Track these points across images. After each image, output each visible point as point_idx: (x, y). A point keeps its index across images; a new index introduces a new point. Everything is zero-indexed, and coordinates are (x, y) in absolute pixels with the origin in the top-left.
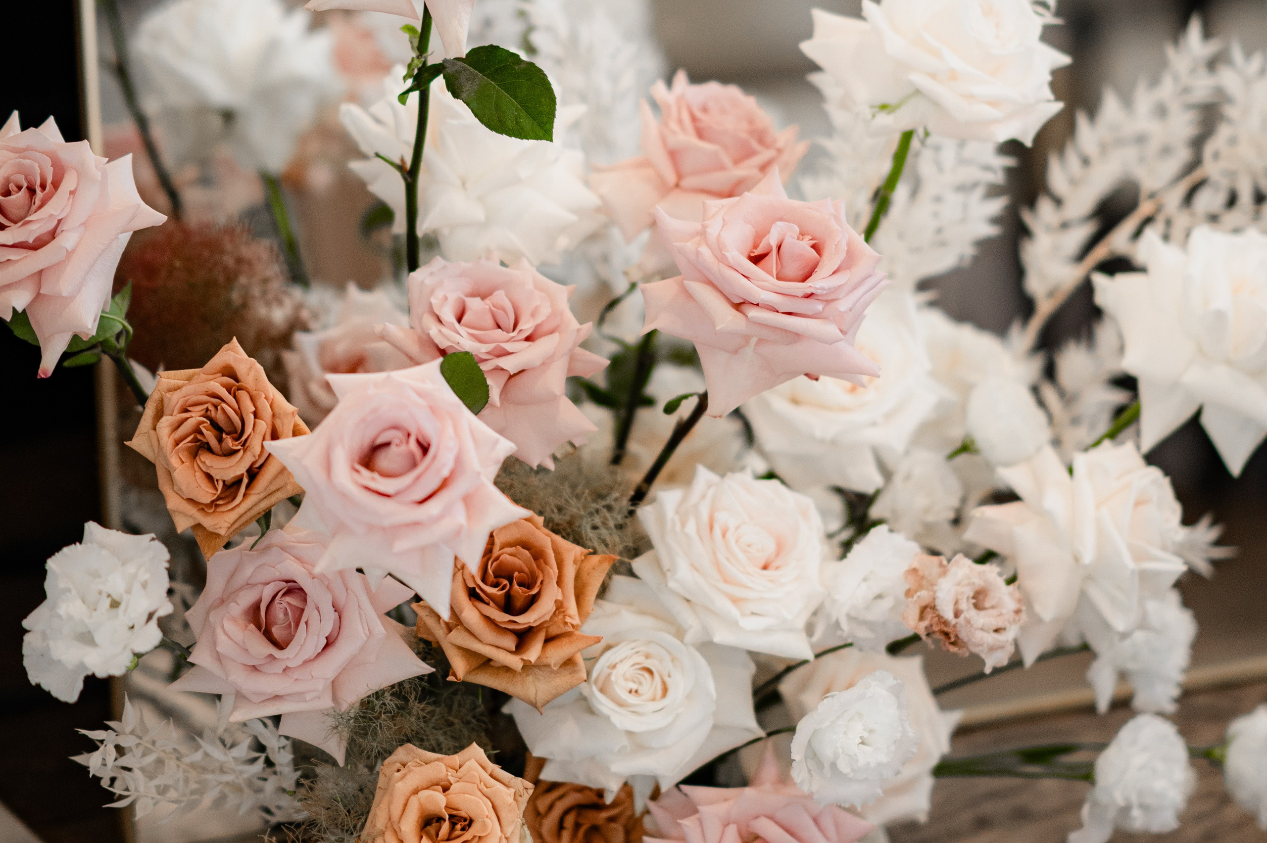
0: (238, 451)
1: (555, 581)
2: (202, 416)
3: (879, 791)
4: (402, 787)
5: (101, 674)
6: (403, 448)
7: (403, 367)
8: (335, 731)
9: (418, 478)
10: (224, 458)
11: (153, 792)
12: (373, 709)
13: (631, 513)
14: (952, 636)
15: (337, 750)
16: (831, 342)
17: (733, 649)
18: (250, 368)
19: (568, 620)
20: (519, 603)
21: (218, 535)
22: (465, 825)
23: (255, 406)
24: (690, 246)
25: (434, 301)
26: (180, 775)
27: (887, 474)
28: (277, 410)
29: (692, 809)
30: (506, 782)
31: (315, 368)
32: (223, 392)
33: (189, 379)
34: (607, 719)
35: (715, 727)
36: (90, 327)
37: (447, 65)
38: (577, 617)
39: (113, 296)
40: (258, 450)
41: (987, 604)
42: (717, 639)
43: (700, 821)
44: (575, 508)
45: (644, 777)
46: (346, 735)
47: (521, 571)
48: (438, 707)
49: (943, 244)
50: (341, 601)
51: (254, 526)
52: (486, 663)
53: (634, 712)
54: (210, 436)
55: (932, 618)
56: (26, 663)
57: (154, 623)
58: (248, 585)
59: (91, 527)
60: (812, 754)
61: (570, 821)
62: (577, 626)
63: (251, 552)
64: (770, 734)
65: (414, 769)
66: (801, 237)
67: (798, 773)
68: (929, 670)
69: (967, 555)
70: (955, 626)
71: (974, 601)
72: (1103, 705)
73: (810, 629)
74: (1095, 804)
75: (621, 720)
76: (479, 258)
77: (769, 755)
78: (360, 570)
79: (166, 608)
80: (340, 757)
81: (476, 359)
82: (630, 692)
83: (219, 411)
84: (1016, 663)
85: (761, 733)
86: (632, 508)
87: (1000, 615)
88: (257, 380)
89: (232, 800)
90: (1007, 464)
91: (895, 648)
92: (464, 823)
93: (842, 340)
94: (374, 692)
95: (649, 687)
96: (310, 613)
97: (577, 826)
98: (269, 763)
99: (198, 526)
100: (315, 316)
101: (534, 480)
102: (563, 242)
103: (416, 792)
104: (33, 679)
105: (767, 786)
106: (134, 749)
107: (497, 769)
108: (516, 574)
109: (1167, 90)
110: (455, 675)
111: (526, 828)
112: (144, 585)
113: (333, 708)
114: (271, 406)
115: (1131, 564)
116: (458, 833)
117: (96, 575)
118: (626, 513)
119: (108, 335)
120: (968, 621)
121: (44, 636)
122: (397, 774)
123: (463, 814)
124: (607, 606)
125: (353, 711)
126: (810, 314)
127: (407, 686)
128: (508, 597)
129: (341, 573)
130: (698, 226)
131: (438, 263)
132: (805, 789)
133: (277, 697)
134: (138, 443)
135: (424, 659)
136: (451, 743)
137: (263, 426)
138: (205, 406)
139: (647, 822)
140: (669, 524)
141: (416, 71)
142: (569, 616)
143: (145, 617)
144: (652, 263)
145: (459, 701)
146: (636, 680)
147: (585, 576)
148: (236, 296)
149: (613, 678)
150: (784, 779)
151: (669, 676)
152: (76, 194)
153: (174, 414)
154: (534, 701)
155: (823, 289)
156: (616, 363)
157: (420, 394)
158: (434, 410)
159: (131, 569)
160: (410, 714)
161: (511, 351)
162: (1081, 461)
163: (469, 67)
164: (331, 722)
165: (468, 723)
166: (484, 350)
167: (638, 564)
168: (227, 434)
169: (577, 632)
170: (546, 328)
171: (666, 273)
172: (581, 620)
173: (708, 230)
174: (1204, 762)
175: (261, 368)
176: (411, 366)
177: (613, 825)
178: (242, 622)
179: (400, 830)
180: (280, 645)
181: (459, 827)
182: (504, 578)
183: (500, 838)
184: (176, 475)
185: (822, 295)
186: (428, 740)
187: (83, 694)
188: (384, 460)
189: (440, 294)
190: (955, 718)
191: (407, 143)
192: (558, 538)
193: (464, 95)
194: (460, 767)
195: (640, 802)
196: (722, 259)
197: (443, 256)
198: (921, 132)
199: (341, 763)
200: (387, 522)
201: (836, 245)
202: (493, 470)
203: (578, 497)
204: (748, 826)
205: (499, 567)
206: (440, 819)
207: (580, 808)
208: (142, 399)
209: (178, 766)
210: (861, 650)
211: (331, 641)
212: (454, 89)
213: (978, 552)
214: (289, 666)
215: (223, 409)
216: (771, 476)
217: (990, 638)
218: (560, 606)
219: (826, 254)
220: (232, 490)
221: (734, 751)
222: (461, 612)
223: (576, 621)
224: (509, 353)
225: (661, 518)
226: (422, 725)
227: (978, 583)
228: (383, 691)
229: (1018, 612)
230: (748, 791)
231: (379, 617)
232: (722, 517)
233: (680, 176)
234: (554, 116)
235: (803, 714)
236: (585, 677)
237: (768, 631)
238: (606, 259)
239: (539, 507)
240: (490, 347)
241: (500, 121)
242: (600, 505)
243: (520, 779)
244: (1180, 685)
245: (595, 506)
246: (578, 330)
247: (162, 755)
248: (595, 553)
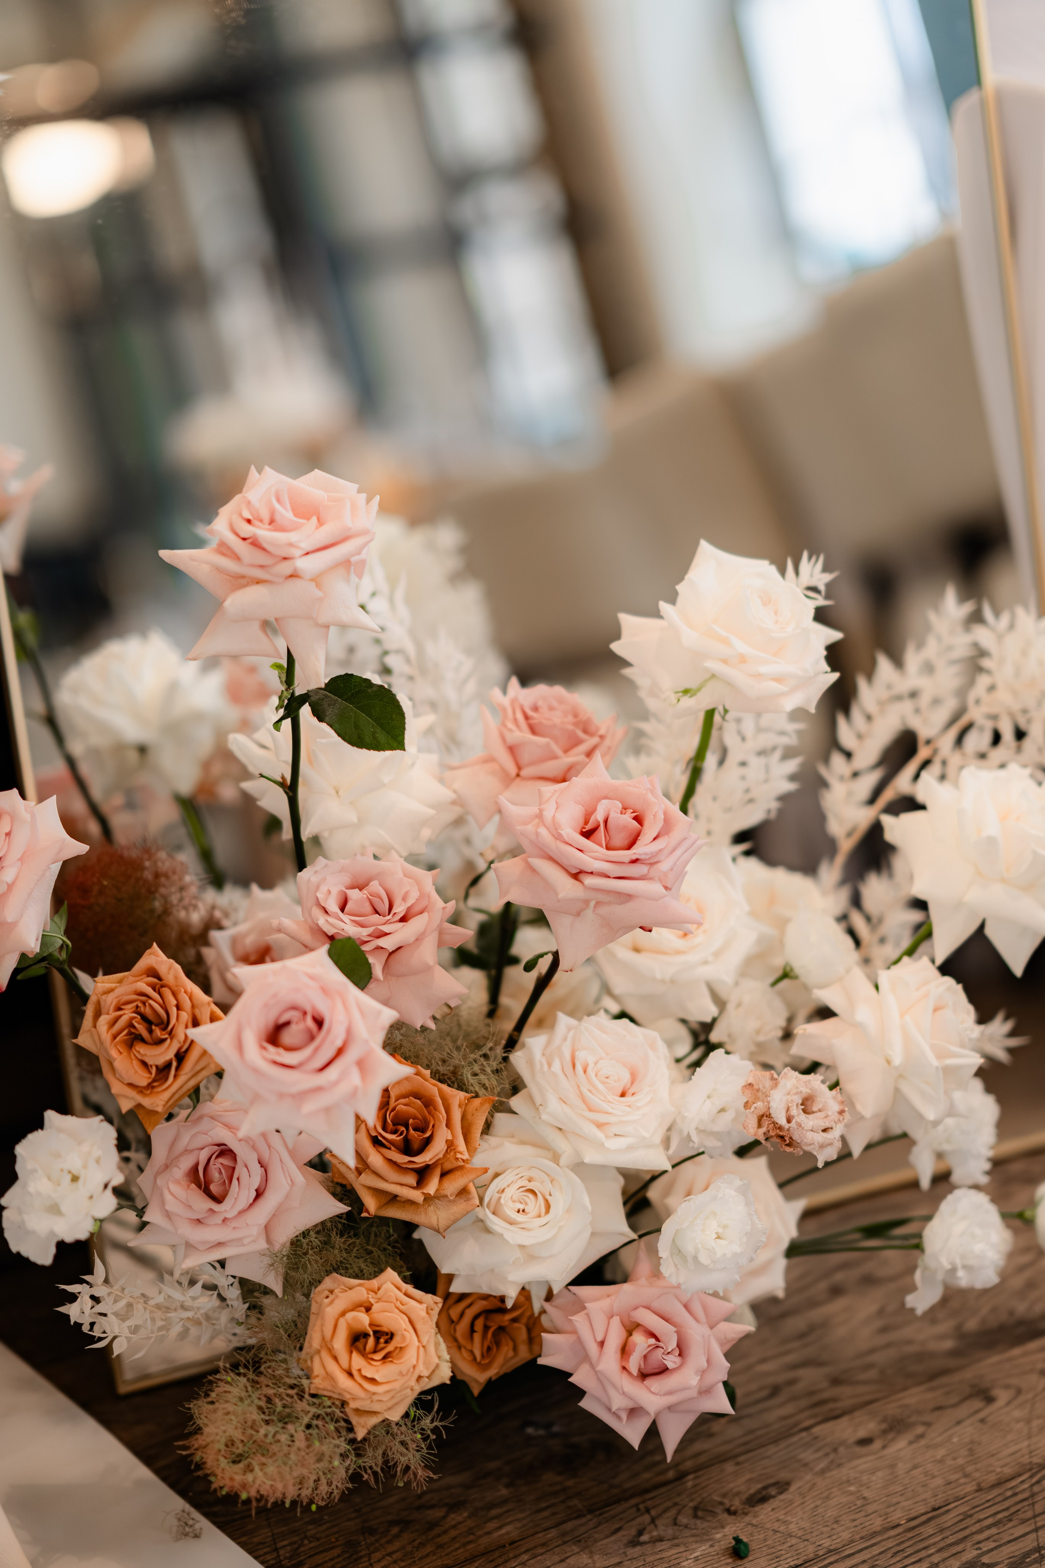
0: (165, 1040)
1: (444, 1125)
2: (134, 1012)
3: (737, 1277)
4: (331, 1311)
5: (69, 1239)
6: (301, 1026)
7: (301, 954)
8: (272, 1268)
9: (316, 1050)
10: (155, 1046)
11: (126, 1332)
12: (301, 1246)
13: (505, 1059)
14: (787, 1139)
15: (275, 1283)
16: (656, 899)
17: (603, 1167)
18: (170, 968)
19: (459, 1156)
20: (416, 1146)
21: (156, 1112)
22: (387, 1339)
23: (176, 999)
24: (530, 828)
25: (319, 895)
26: (147, 1315)
27: (721, 1004)
28: (195, 1002)
29: (580, 1306)
30: (418, 1297)
31: (229, 958)
32: (149, 991)
33: (120, 981)
34: (501, 1235)
35: (593, 1234)
36: (33, 945)
37: (311, 694)
38: (466, 1153)
39: (52, 919)
40: (182, 1038)
41: (815, 1109)
42: (587, 1160)
43: (588, 1315)
44: (457, 1059)
45: (539, 1283)
46: (282, 1270)
47: (415, 1118)
48: (358, 1239)
49: (751, 801)
50: (266, 1156)
51: (187, 1101)
52: (393, 1199)
53: (523, 1228)
54: (141, 1028)
55: (768, 1125)
56: (7, 1235)
57: (109, 1191)
58: (187, 1151)
59: (50, 1116)
60: (677, 1251)
61: (479, 1324)
62: (467, 1160)
63: (186, 1124)
64: (640, 1237)
65: (340, 1294)
66: (624, 811)
67: (667, 1269)
68: (773, 1167)
69: (794, 1068)
70: (788, 1130)
71: (803, 1107)
72: (925, 1183)
73: (666, 1142)
74: (926, 1268)
75: (513, 1236)
76: (355, 854)
77: (643, 1255)
78: (278, 1131)
79: (118, 1179)
80: (278, 1289)
81: (358, 942)
82: (518, 1211)
83: (148, 1008)
84: (845, 1155)
85: (634, 1236)
86: (506, 1055)
87: (827, 1116)
88: (176, 978)
89: (194, 1331)
90: (821, 987)
91: (742, 1152)
92: (386, 1337)
93: (666, 896)
94: (301, 1232)
95: (533, 1205)
96: (240, 1170)
97: (486, 1328)
98: (222, 1298)
99: (139, 1106)
100: (226, 915)
101: (420, 1039)
102: (426, 833)
103: (343, 1314)
104: (14, 1248)
105: (643, 1281)
106: (106, 1297)
107: (410, 1288)
108: (411, 1121)
109: (931, 649)
110: (367, 1212)
111: (439, 1336)
112: (98, 1161)
113: (268, 1249)
114: (190, 999)
115: (935, 1063)
116: (382, 1345)
117: (58, 1155)
118: (500, 1059)
119: (51, 950)
120: (799, 1125)
121: (20, 1211)
122: (326, 1301)
123: (385, 1329)
124: (492, 1140)
125: (284, 1250)
126: (637, 876)
127: (329, 1224)
128: (407, 1141)
129: (264, 1135)
130: (535, 810)
131: (321, 861)
132: (674, 1281)
133: (220, 1244)
134: (84, 1040)
135: (341, 1200)
136: (372, 1269)
137: (185, 1016)
138: (135, 1004)
139: (544, 1319)
140: (538, 1066)
141: (286, 702)
142: (460, 1153)
143: (102, 1187)
144: (503, 844)
145: (375, 1232)
146: (522, 1201)
147: (469, 1117)
148: (157, 904)
149: (502, 1201)
150: (656, 1274)
151: (550, 1195)
152: (12, 835)
153: (110, 1013)
154: (437, 1227)
155: (646, 854)
156: (483, 930)
157: (312, 977)
158: (325, 991)
159: (85, 1148)
160: (333, 1247)
161: (388, 932)
162: (885, 977)
163: (329, 694)
164: (267, 1260)
165: (385, 1249)
166: (365, 934)
167: (515, 1102)
168: (156, 1025)
169: (467, 1166)
170: (417, 909)
171: (515, 852)
172: (469, 1155)
173: (544, 813)
174: (1018, 1223)
175: (178, 967)
176: (306, 953)
177: (516, 1325)
178: (185, 1182)
179: (333, 1348)
180: (218, 1200)
181: (382, 1340)
182: (401, 1125)
183: (418, 1347)
184: (117, 1064)
185: (645, 860)
186: (352, 1268)
187: (56, 1257)
188: (287, 1037)
189: (324, 889)
190: (800, 1205)
191: (285, 762)
192: (444, 1087)
193: (327, 719)
194: (379, 1289)
195: (537, 1304)
196: (559, 837)
197: (325, 857)
198: (721, 709)
199: (280, 1295)
200: (294, 1090)
201: (654, 815)
202: (380, 1036)
203: (458, 1049)
204: (629, 1316)
205: (396, 1116)
206: (366, 1335)
207: (487, 1313)
208: (85, 998)
209: (145, 1309)
210: (712, 1157)
211: (261, 1191)
212: (319, 714)
213: (806, 1064)
214: (228, 1216)
215: (150, 1005)
216: (622, 1015)
217: (820, 1137)
218: (450, 1145)
219: (646, 824)
220: (165, 1073)
221: (614, 1253)
222: (368, 1157)
223: (466, 1156)
224: (386, 934)
225: (531, 1062)
226: (345, 1255)
227: (805, 1091)
228: (308, 1231)
229: (841, 1112)
230: (626, 1287)
231: (299, 1168)
232: (581, 1055)
233: (519, 768)
234: (404, 729)
235: (669, 1214)
236: (477, 1202)
237: (630, 1148)
238: (468, 841)
239: (426, 1062)
240: (370, 930)
241: (359, 737)
242: (476, 1055)
243: (430, 1295)
244: (990, 1160)
245: (472, 1056)
246: (444, 908)
247: (131, 1300)
248: (477, 1096)
